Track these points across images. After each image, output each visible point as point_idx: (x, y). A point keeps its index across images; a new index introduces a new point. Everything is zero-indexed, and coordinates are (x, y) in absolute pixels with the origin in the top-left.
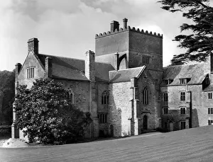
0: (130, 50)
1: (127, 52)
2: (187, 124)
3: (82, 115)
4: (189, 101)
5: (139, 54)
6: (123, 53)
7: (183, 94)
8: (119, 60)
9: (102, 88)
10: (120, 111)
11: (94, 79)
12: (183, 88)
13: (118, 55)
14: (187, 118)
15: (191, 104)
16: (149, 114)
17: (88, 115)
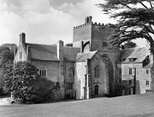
0: (92, 39)
1: (90, 40)
2: (132, 92)
3: (53, 84)
4: (134, 75)
5: (99, 41)
6: (87, 41)
7: (131, 69)
8: (84, 46)
9: (69, 66)
10: (80, 81)
11: (62, 60)
12: (131, 65)
13: (83, 42)
14: (132, 87)
15: (135, 77)
16: (99, 85)
17: (58, 84)
